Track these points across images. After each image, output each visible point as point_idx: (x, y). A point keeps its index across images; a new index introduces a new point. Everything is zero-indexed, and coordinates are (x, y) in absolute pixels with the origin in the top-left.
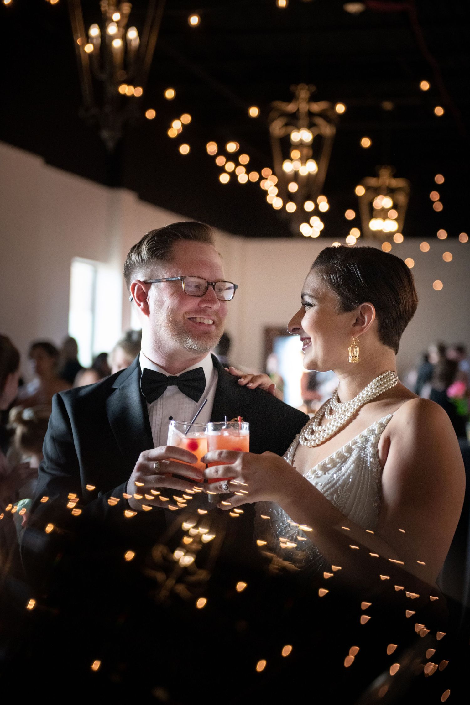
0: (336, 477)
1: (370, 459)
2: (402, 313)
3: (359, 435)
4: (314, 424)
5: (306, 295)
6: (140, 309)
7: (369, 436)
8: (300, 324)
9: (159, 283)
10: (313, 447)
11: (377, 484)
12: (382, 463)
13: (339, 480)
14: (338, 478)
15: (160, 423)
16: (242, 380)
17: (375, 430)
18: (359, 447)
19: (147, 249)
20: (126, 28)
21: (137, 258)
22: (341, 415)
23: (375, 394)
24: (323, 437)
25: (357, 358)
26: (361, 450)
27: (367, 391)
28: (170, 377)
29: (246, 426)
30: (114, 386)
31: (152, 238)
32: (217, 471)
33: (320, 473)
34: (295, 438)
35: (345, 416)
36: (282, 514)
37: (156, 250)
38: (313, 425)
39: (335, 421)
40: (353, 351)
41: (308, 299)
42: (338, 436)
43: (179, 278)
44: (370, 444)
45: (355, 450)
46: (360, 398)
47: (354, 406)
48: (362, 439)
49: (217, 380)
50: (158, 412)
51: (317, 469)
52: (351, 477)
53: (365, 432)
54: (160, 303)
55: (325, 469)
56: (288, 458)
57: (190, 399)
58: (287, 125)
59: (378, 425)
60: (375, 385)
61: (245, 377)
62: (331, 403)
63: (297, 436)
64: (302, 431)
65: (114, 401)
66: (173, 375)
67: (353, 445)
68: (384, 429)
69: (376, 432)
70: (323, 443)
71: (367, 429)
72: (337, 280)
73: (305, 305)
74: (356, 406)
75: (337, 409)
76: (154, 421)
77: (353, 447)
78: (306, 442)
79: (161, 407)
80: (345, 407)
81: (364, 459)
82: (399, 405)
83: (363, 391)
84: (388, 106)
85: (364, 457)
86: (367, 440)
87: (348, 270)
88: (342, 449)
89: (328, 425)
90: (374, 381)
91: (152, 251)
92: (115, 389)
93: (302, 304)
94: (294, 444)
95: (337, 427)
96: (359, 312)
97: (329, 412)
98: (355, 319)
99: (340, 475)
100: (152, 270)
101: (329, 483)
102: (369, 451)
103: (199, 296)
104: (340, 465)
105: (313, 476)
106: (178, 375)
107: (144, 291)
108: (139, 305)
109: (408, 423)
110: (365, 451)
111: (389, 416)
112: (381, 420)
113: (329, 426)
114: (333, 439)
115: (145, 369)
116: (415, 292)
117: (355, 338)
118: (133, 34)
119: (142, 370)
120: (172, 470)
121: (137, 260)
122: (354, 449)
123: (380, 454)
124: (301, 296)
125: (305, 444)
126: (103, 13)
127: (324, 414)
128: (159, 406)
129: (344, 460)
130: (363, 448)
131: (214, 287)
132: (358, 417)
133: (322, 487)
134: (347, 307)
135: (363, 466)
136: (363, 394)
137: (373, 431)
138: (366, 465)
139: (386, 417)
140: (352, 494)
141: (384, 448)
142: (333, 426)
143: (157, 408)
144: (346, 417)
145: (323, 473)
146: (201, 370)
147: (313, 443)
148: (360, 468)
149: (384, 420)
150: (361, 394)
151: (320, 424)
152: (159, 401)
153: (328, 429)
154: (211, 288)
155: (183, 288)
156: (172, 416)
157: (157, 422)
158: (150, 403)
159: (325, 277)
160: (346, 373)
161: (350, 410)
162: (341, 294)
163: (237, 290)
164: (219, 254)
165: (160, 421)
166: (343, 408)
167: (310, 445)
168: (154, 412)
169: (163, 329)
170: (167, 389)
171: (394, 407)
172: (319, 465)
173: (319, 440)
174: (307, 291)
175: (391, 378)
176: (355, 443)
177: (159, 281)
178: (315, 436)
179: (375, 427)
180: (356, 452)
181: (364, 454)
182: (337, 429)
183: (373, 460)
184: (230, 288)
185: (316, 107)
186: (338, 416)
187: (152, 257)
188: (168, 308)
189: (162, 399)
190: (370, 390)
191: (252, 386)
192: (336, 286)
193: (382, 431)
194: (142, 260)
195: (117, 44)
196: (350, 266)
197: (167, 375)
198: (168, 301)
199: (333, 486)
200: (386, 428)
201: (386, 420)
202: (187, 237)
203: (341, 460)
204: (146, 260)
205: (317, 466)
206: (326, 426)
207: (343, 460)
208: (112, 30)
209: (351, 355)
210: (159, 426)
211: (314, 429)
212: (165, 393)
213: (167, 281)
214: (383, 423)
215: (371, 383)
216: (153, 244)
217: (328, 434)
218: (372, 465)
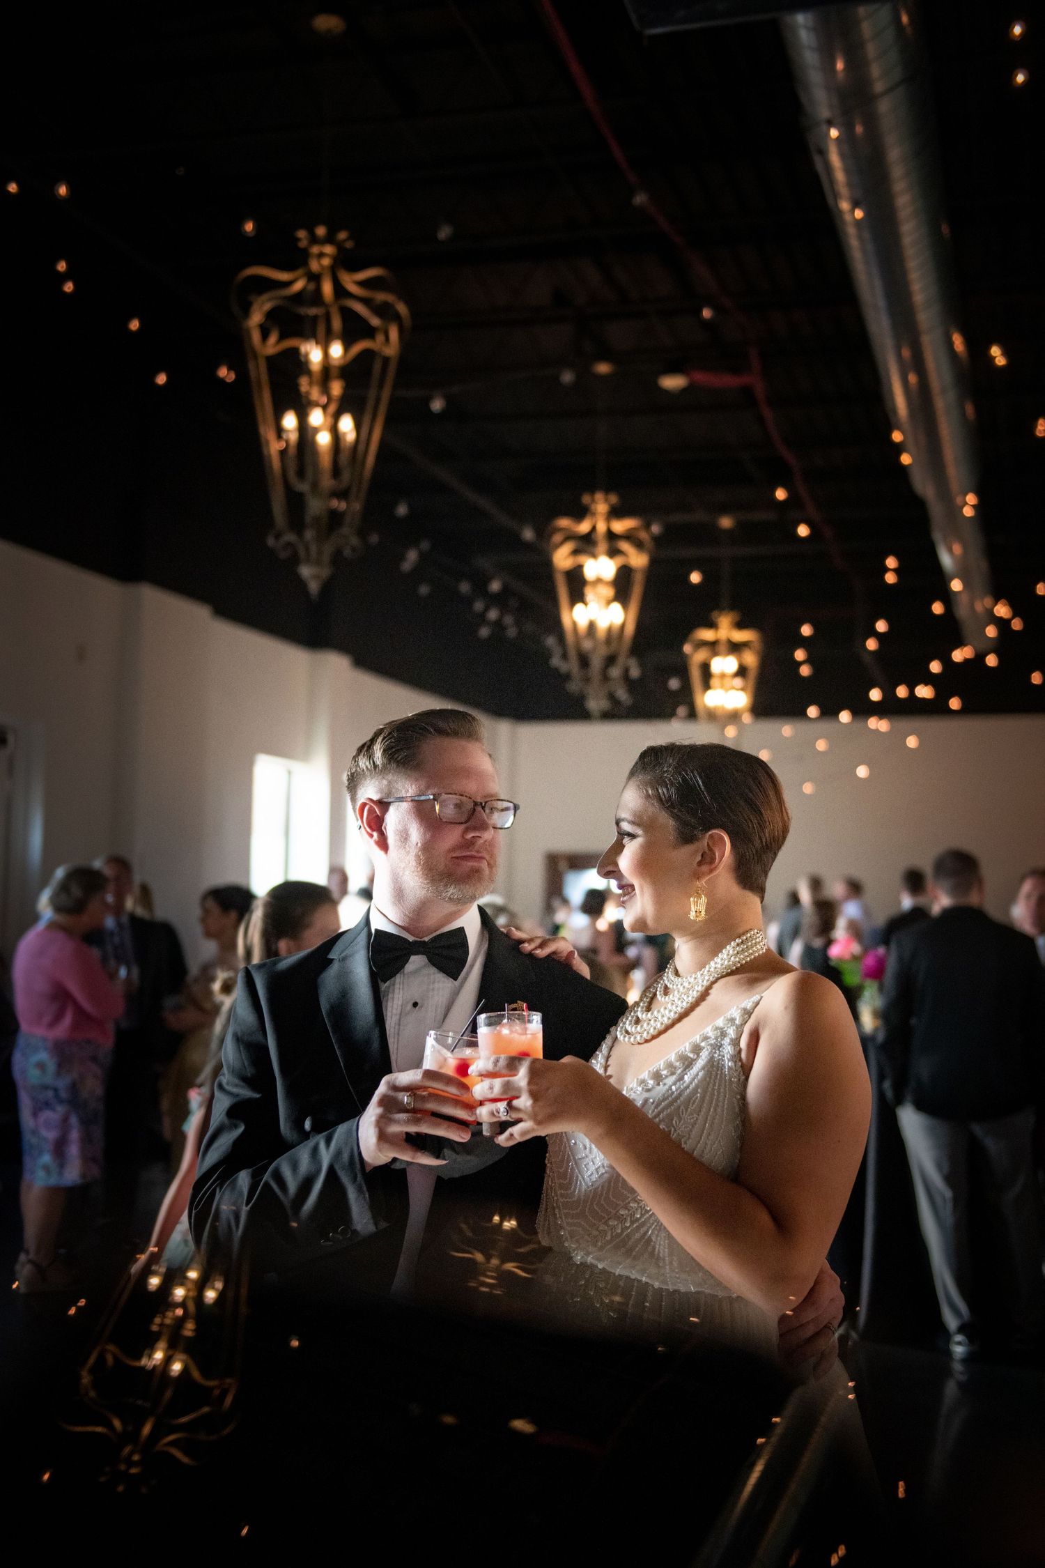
0: (677, 1090)
1: (728, 1063)
2: (768, 840)
3: (710, 1027)
4: (639, 1009)
5: (623, 820)
6: (371, 842)
7: (726, 1029)
8: (616, 864)
9: (400, 803)
10: (639, 1043)
11: (738, 1100)
12: (746, 1069)
13: (680, 1095)
14: (679, 1091)
15: (399, 1012)
16: (526, 945)
17: (735, 1019)
18: (711, 1045)
19: (382, 750)
20: (337, 417)
21: (367, 763)
22: (683, 996)
23: (734, 964)
24: (655, 1028)
25: (703, 913)
26: (714, 1049)
27: (722, 959)
28: (415, 942)
29: (537, 1018)
30: (331, 956)
31: (389, 734)
32: (491, 1088)
33: (651, 1082)
34: (608, 1032)
35: (688, 996)
36: (591, 1149)
37: (397, 751)
38: (638, 1011)
39: (673, 1004)
40: (697, 902)
41: (626, 826)
42: (678, 1026)
43: (431, 797)
44: (728, 1041)
45: (706, 1049)
46: (712, 969)
47: (703, 981)
48: (716, 1032)
49: (487, 945)
50: (396, 996)
51: (646, 1077)
52: (699, 1090)
53: (720, 1022)
54: (404, 837)
55: (657, 1077)
56: (597, 1064)
57: (444, 975)
58: (576, 552)
59: (740, 1011)
60: (734, 951)
61: (530, 941)
62: (665, 978)
63: (612, 1029)
64: (620, 1021)
65: (329, 981)
66: (419, 940)
67: (702, 1041)
68: (750, 1017)
69: (737, 1022)
70: (654, 1037)
71: (723, 1017)
72: (670, 797)
73: (622, 834)
74: (705, 982)
75: (675, 987)
76: (389, 1009)
77: (703, 1044)
78: (627, 1036)
79: (401, 987)
80: (690, 983)
81: (718, 1063)
82: (772, 981)
83: (715, 959)
84: (726, 522)
85: (719, 1060)
86: (723, 1034)
87: (684, 779)
88: (685, 1047)
89: (662, 1010)
90: (732, 943)
91: (389, 753)
92: (331, 961)
93: (618, 833)
94: (609, 1040)
95: (676, 1013)
96: (706, 844)
97: (662, 992)
98: (700, 854)
99: (682, 1087)
100: (389, 782)
101: (664, 1099)
102: (727, 1051)
103: (462, 823)
104: (682, 1072)
105: (640, 1089)
106: (426, 939)
107: (378, 815)
108: (371, 836)
109: (786, 1008)
110: (720, 1051)
111: (756, 998)
112: (743, 1004)
113: (663, 1013)
114: (670, 1032)
115: (376, 930)
116: (785, 807)
117: (703, 882)
118: (347, 424)
119: (373, 931)
120: (432, 1106)
121: (367, 767)
122: (704, 1048)
123: (743, 1055)
124: (614, 822)
125: (626, 1039)
126: (303, 395)
127: (655, 994)
128: (397, 986)
129: (688, 1063)
130: (718, 1046)
131: (483, 808)
132: (709, 998)
133: (654, 1105)
134: (687, 837)
135: (717, 1073)
136: (716, 963)
137: (732, 1020)
138: (722, 1072)
139: (752, 999)
140: (700, 1117)
141: (749, 1045)
142: (670, 1011)
143: (394, 990)
144: (690, 998)
145: (656, 1083)
146: (461, 930)
147: (638, 1038)
148: (713, 1077)
149: (748, 1004)
150: (712, 964)
151: (648, 1009)
152: (398, 978)
153: (663, 1016)
154: (479, 809)
155: (437, 811)
156: (417, 1001)
157: (394, 1011)
158: (385, 983)
159: (650, 792)
160: (689, 935)
161: (696, 987)
162: (676, 817)
163: (518, 812)
164: (490, 756)
165: (399, 1008)
166: (686, 984)
167: (634, 1041)
168: (390, 996)
169: (407, 873)
170: (410, 961)
171: (765, 985)
172: (649, 1071)
173: (648, 1033)
174: (624, 814)
175: (758, 940)
176: (706, 1038)
177: (401, 799)
178: (642, 1026)
179: (735, 1015)
180: (707, 1053)
181: (719, 1055)
182: (677, 1015)
183: (733, 1064)
184: (507, 809)
185: (619, 526)
186: (678, 996)
187: (390, 761)
188: (417, 844)
189: (402, 975)
190: (727, 957)
191: (541, 953)
192: (667, 804)
193: (745, 1020)
194: (375, 766)
195: (324, 439)
196: (687, 775)
197: (411, 938)
198: (416, 834)
199: (671, 1104)
200: (753, 1016)
201: (751, 1003)
202: (441, 732)
203: (684, 1064)
204: (380, 766)
205: (647, 1072)
206: (658, 1011)
207: (686, 1063)
208: (316, 418)
209: (693, 908)
210: (398, 1017)
211: (640, 1016)
212: (407, 966)
213: (412, 801)
214: (748, 1008)
215: (728, 947)
216: (391, 742)
217: (662, 1024)
218: (731, 1071)
